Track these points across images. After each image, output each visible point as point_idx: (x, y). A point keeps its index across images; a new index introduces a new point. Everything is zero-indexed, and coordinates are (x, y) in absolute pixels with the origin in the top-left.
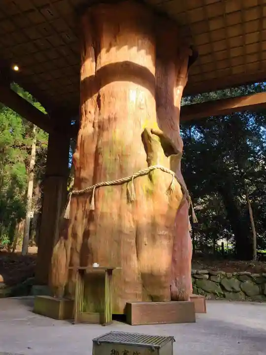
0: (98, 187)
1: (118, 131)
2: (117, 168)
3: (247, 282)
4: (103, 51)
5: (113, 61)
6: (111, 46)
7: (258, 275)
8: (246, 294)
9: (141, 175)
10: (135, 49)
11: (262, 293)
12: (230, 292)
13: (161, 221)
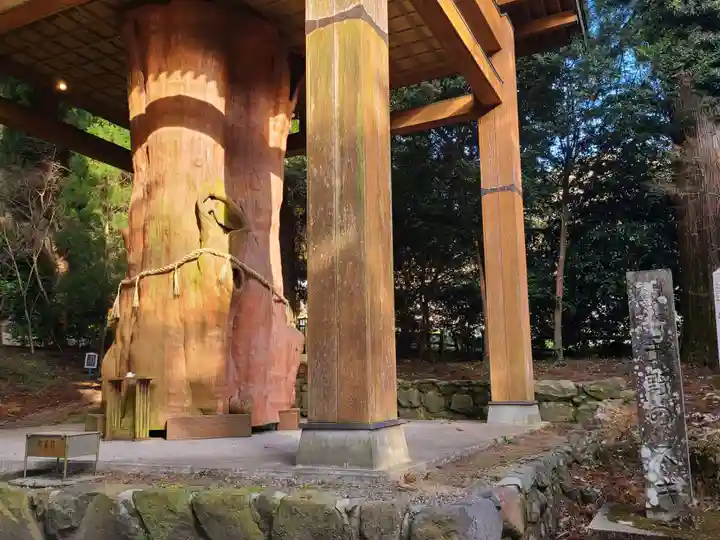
0: (142, 277)
1: (166, 199)
2: (164, 250)
3: (430, 393)
4: (151, 77)
5: (163, 96)
6: (160, 71)
7: (446, 382)
8: (428, 410)
9: (188, 261)
10: (189, 75)
11: (447, 408)
12: (406, 407)
13: (211, 319)
